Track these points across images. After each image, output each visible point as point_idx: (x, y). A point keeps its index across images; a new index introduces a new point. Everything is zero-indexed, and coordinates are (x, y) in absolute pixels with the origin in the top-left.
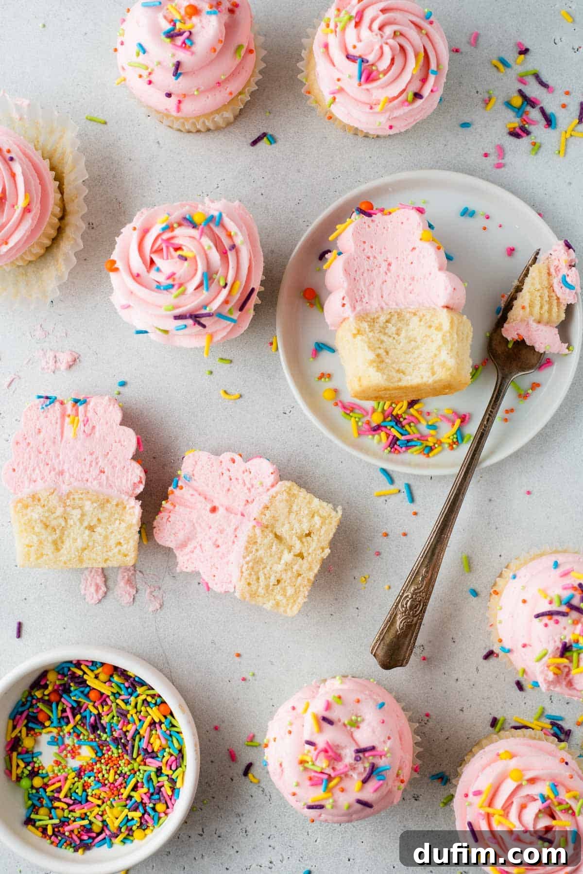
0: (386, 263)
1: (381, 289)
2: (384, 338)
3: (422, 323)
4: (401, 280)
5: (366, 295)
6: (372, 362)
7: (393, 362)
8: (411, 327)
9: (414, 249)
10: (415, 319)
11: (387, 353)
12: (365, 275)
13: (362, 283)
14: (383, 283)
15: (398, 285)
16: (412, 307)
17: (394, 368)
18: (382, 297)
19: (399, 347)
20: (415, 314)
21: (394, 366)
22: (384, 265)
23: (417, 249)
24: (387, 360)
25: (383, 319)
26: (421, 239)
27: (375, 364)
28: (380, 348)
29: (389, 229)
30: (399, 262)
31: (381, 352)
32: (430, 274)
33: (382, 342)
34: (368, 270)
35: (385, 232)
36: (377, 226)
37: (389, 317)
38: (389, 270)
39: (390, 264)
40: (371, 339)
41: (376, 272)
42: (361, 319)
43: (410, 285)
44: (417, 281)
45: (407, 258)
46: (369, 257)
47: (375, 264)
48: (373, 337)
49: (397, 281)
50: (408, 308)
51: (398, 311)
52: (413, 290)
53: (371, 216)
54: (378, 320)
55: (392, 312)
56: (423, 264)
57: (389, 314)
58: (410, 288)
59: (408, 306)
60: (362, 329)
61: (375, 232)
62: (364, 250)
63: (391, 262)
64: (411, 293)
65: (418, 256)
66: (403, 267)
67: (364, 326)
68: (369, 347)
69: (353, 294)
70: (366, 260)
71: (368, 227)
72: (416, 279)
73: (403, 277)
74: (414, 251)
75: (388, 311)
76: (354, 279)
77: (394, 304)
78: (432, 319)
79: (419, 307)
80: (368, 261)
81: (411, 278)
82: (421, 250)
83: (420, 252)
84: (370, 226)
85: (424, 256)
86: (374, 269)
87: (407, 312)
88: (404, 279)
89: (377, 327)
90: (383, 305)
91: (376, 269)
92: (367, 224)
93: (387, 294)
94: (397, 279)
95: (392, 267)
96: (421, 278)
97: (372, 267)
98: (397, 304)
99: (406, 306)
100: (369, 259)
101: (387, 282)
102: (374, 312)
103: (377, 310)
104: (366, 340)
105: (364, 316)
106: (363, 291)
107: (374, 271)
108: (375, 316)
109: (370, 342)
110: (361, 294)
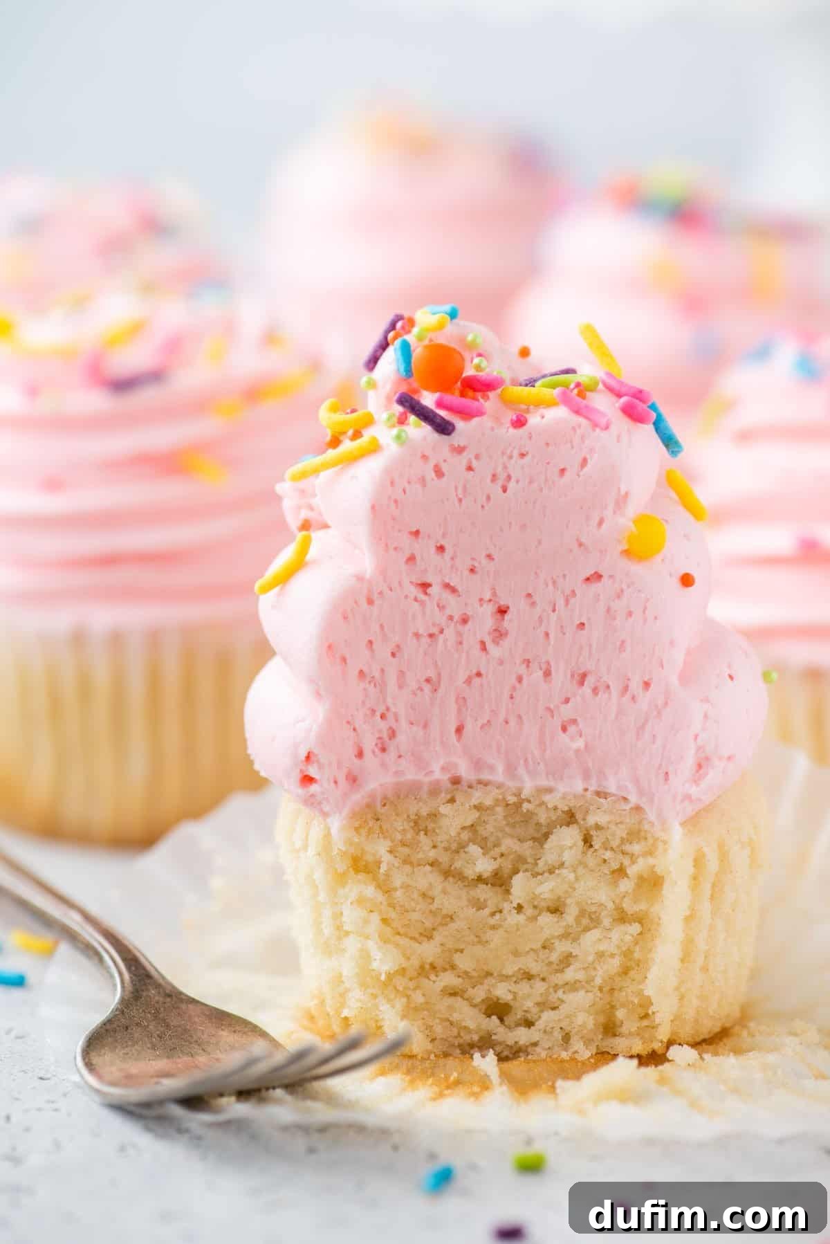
0: (489, 609)
1: (461, 702)
3: (590, 859)
4: (537, 673)
5: (402, 727)
6: (393, 975)
8: (550, 855)
9: (595, 577)
10: (568, 837)
12: (404, 652)
13: (390, 687)
14: (469, 681)
15: (521, 692)
16: (562, 788)
18: (459, 730)
20: (570, 818)
22: (485, 618)
23: (606, 582)
25: (454, 820)
26: (626, 552)
27: (401, 985)
29: (512, 485)
30: (537, 612)
34: (418, 635)
35: (496, 492)
36: (470, 468)
37: (472, 817)
38: (499, 634)
39: (502, 611)
40: (399, 894)
41: (445, 641)
42: (371, 823)
43: (567, 701)
44: (595, 691)
45: (567, 602)
46: (425, 586)
47: (448, 612)
48: (406, 887)
49: (520, 679)
50: (549, 790)
51: (512, 799)
52: (574, 722)
53: (451, 428)
54: (431, 826)
55: (488, 802)
56: (623, 642)
57: (477, 808)
58: (566, 712)
59: (552, 784)
60: (370, 858)
61: (460, 491)
62: (411, 559)
63: (508, 608)
64: (564, 729)
65: (608, 610)
66: (547, 634)
67: (380, 849)
68: (385, 921)
69: (352, 734)
70: (416, 600)
71: (439, 473)
72: (590, 681)
73: (544, 666)
74: (595, 587)
75: (477, 796)
76: (361, 673)
77: (500, 768)
78: (627, 848)
79: (589, 794)
80: (422, 603)
81: (573, 676)
82: (622, 591)
83: (619, 595)
84: (445, 468)
85: (630, 614)
86: (442, 631)
87: (542, 804)
88: (547, 674)
89: (426, 848)
90: (464, 770)
91: (450, 633)
92: (432, 463)
93: (480, 723)
94: (522, 670)
95: (509, 621)
96: (608, 687)
97: (434, 625)
98: (511, 769)
99: (544, 782)
100: (426, 593)
101: (484, 679)
102: (424, 794)
103: (434, 791)
104: (380, 897)
105: (383, 810)
106: (390, 716)
107: (441, 638)
108: (424, 812)
109: (392, 905)
110: (383, 725)
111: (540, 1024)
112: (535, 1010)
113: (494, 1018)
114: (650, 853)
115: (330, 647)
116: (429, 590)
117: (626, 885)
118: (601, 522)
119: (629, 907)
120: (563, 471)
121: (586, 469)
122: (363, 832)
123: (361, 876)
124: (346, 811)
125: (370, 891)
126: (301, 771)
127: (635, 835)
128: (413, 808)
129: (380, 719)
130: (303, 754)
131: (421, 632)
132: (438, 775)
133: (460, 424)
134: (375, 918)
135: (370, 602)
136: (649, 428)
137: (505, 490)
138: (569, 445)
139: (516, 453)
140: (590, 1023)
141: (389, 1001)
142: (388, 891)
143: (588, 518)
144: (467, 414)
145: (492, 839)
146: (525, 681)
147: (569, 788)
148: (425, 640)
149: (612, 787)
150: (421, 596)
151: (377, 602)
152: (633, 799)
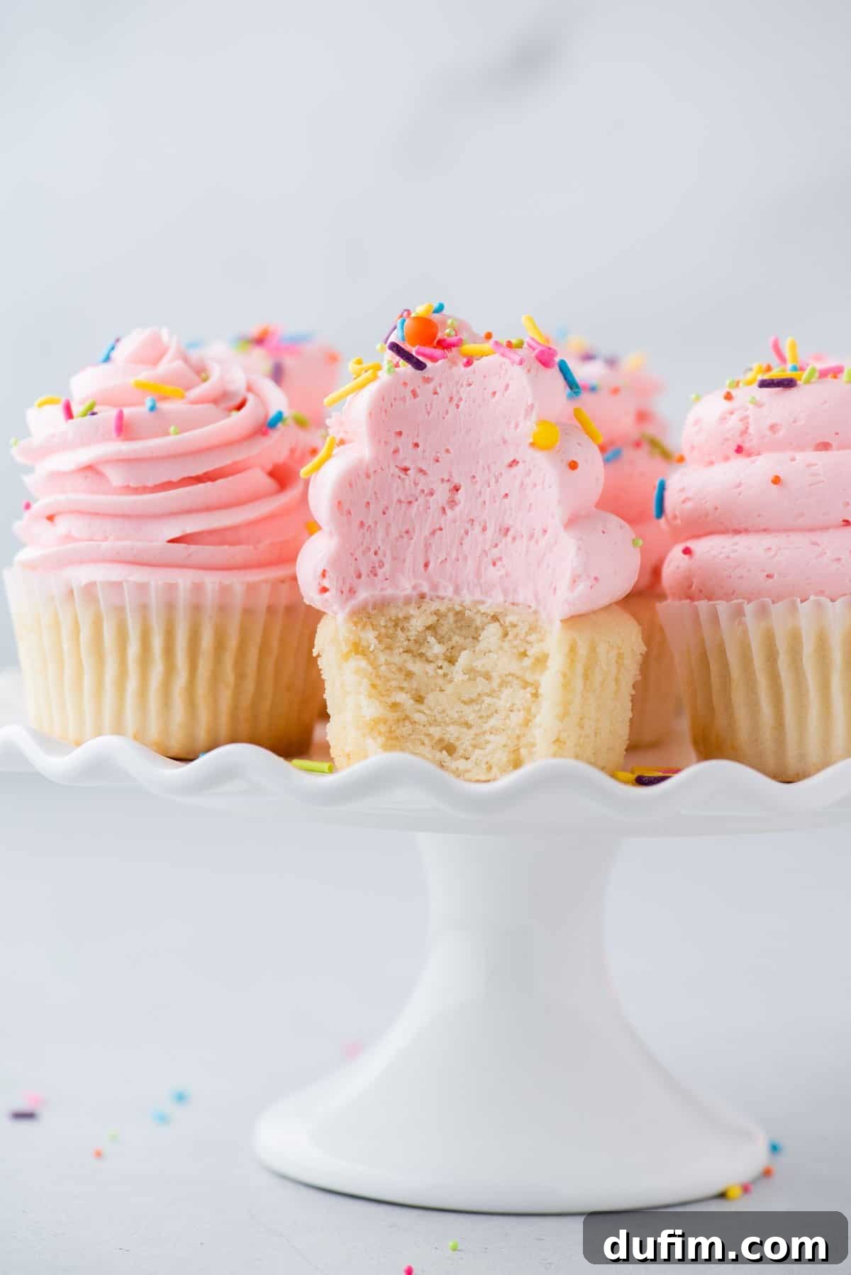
0: (447, 486)
1: (427, 546)
2: (416, 667)
3: (506, 645)
4: (478, 528)
5: (388, 560)
6: (377, 721)
7: (434, 722)
8: (482, 645)
9: (514, 463)
10: (492, 631)
11: (419, 699)
12: (391, 512)
13: (380, 534)
14: (433, 533)
15: (467, 541)
16: (489, 601)
17: (428, 735)
18: (426, 565)
19: (449, 689)
20: (495, 618)
21: (432, 730)
22: (442, 493)
23: (521, 466)
24: (417, 717)
25: (418, 623)
26: (532, 445)
27: (383, 728)
28: (402, 689)
29: (462, 404)
30: (478, 487)
31: (401, 697)
32: (545, 531)
33: (409, 675)
34: (400, 501)
35: (452, 408)
36: (436, 393)
37: (432, 620)
38: (453, 503)
39: (457, 489)
40: (383, 668)
41: (419, 506)
42: (364, 619)
43: (496, 546)
44: (514, 539)
45: (497, 481)
46: (406, 470)
47: (420, 487)
48: (387, 663)
49: (467, 533)
50: (483, 603)
51: (458, 608)
52: (500, 559)
53: (423, 366)
54: (406, 625)
55: (443, 609)
56: (531, 505)
57: (436, 613)
58: (495, 552)
59: (482, 598)
60: (364, 643)
61: (428, 407)
62: (396, 451)
63: (460, 486)
64: (494, 564)
65: (522, 484)
66: (485, 502)
67: (370, 636)
68: (374, 686)
69: (354, 562)
70: (399, 477)
71: (414, 394)
72: (511, 533)
73: (483, 524)
74: (515, 470)
75: (435, 605)
76: (362, 524)
77: (451, 589)
78: (529, 638)
79: (507, 604)
80: (403, 480)
81: (500, 530)
82: (530, 470)
83: (529, 473)
84: (418, 391)
85: (535, 485)
86: (417, 500)
87: (478, 612)
88: (484, 529)
89: (402, 639)
90: (425, 588)
91: (421, 500)
92: (410, 388)
93: (439, 561)
94: (468, 526)
95: (460, 496)
96: (522, 536)
97: (411, 495)
98: (457, 590)
99: (478, 596)
100: (406, 474)
101: (444, 531)
102: (400, 604)
103: (408, 601)
104: (370, 669)
105: (374, 612)
106: (380, 552)
107: (416, 504)
108: (401, 616)
109: (378, 676)
110: (375, 559)
111: (473, 758)
112: (470, 748)
113: (444, 752)
114: (542, 640)
115: (339, 503)
116: (409, 472)
117: (527, 662)
118: (517, 426)
119: (529, 677)
120: (494, 393)
121: (509, 391)
122: (360, 627)
123: (359, 656)
124: (347, 610)
125: (363, 663)
126: (319, 584)
127: (533, 629)
128: (393, 612)
129: (373, 555)
130: (320, 572)
131: (402, 499)
132: (409, 591)
133: (429, 364)
134: (366, 682)
135: (368, 476)
136: (555, 372)
137: (458, 406)
138: (498, 377)
139: (465, 383)
140: (505, 759)
141: (374, 738)
142: (376, 668)
143: (509, 423)
144: (434, 359)
145: (447, 636)
146: (470, 534)
147: (494, 602)
148: (404, 505)
149: (520, 598)
150: (403, 476)
151: (372, 477)
152: (534, 606)
